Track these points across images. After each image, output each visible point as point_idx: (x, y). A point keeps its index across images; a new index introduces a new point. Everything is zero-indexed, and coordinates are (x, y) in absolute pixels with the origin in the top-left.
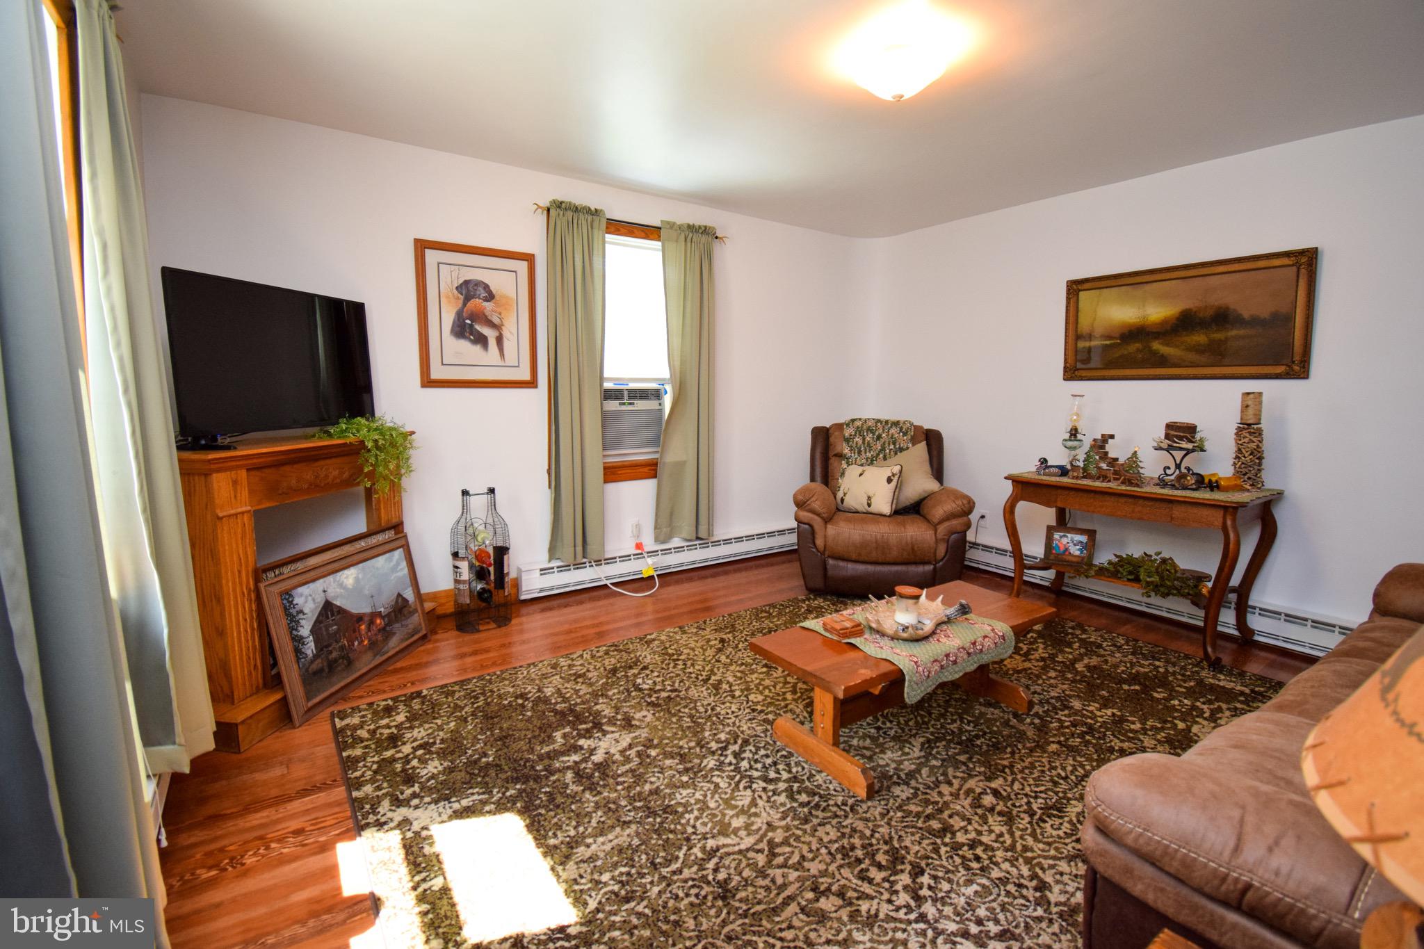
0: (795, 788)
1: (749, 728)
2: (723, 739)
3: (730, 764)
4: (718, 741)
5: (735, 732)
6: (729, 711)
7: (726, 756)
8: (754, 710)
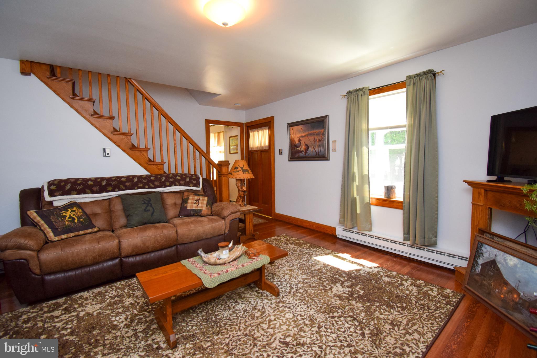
0: (272, 280)
1: (290, 299)
2: (299, 293)
3: (293, 285)
4: (300, 293)
5: (295, 297)
6: (300, 307)
7: (295, 288)
8: (289, 308)
